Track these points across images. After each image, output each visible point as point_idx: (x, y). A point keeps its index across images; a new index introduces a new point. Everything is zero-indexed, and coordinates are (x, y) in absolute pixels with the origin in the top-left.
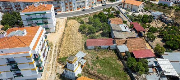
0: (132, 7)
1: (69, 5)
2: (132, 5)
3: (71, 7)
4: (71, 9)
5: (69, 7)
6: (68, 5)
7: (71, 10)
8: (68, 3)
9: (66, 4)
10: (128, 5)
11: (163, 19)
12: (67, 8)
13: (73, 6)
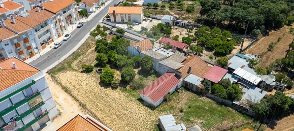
0: (129, 17)
1: (25, 45)
2: (130, 14)
3: (29, 48)
4: (31, 52)
5: (25, 51)
6: (22, 48)
7: (31, 54)
8: (22, 43)
9: (17, 45)
10: (122, 15)
11: (178, 23)
12: (20, 53)
13: (34, 45)
